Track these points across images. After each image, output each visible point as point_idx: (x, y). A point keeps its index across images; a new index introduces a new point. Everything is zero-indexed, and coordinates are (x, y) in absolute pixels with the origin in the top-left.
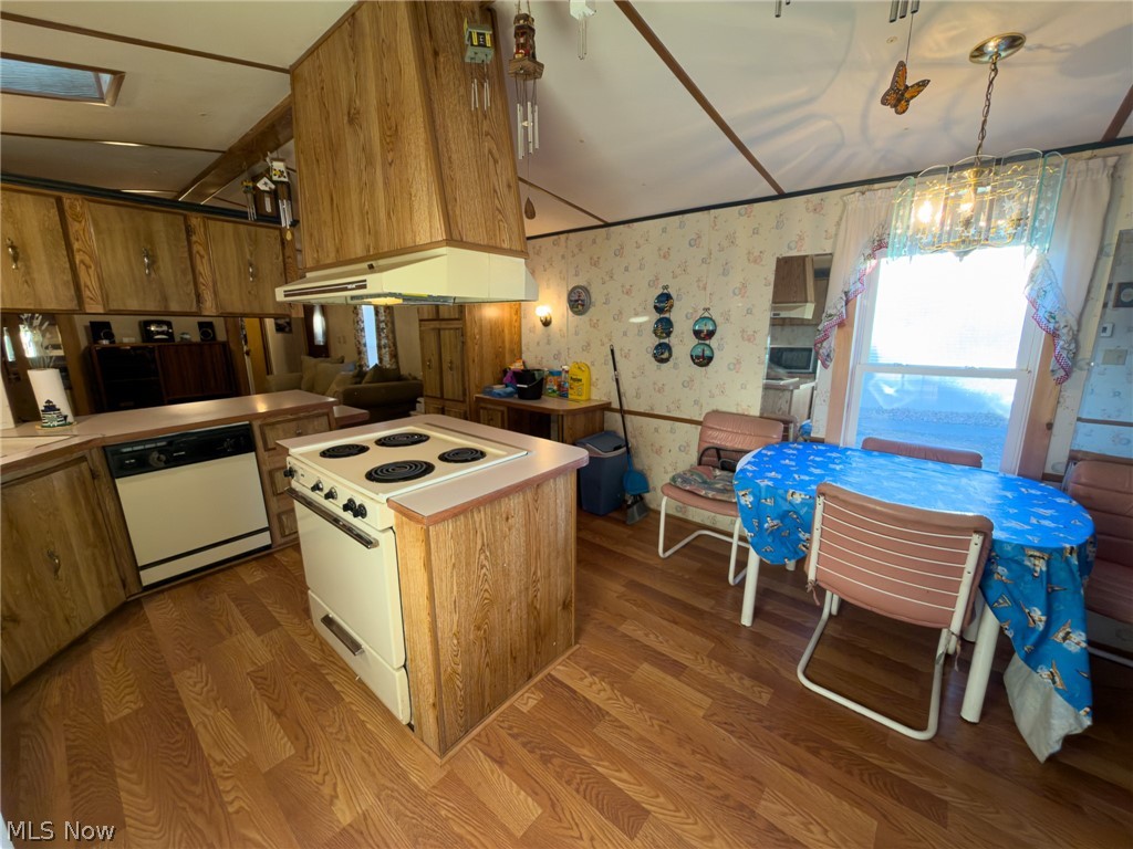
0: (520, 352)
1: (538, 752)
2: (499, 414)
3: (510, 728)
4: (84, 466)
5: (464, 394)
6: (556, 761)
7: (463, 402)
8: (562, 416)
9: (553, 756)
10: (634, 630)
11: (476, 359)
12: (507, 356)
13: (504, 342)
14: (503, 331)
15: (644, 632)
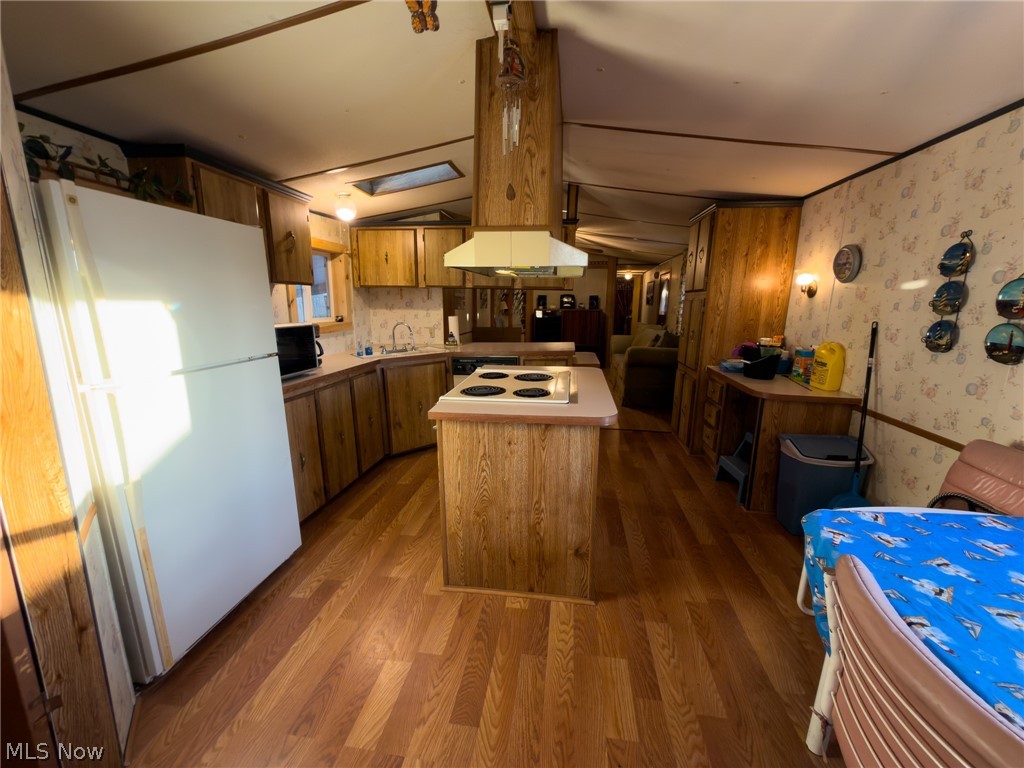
1: (481, 630)
3: (488, 606)
4: (443, 365)
6: (481, 644)
8: (763, 400)
9: (483, 640)
10: (659, 635)
11: (715, 330)
12: (761, 330)
13: (758, 314)
14: (759, 302)
15: (667, 643)
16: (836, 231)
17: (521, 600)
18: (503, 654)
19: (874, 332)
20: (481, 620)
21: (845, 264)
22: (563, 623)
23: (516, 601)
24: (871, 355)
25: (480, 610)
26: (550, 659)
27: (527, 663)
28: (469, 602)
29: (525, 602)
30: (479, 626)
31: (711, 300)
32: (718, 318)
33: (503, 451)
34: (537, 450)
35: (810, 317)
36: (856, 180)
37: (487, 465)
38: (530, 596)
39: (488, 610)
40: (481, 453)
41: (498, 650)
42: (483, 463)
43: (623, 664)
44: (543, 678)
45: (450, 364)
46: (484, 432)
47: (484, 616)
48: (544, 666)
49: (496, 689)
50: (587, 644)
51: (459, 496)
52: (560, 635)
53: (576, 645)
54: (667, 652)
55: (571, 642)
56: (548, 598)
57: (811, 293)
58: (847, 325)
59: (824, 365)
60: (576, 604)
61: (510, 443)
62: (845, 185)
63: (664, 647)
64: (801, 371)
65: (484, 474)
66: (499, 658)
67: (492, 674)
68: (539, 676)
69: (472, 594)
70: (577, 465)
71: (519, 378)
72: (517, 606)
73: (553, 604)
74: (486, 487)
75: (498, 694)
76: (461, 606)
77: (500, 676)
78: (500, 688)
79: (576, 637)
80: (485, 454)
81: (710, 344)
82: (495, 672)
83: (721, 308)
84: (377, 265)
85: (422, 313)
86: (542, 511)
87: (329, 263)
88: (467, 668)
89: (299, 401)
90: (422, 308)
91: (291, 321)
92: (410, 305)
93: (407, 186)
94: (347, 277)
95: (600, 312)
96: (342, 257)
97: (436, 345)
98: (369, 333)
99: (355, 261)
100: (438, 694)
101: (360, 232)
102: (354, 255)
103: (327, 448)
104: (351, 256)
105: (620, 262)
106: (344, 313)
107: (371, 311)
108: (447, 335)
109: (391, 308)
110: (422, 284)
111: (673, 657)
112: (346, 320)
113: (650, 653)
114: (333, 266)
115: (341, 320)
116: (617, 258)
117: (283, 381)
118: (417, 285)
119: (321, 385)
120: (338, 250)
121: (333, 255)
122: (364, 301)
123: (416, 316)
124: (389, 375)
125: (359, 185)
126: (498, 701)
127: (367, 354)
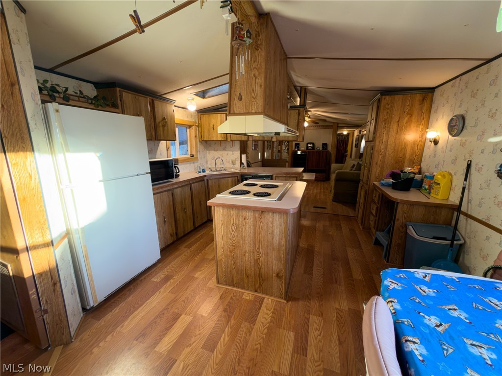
1: (228, 307)
4: (236, 178)
5: (368, 181)
6: (226, 314)
7: (367, 184)
8: (398, 203)
9: (227, 312)
10: (316, 323)
11: (379, 163)
12: (406, 164)
13: (405, 154)
14: (405, 148)
15: (318, 328)
16: (452, 106)
17: (251, 295)
18: (235, 320)
19: (469, 166)
20: (229, 302)
21: (455, 126)
22: (268, 309)
23: (248, 295)
24: (466, 180)
25: (229, 298)
26: (256, 326)
27: (245, 326)
28: (226, 293)
29: (252, 296)
30: (227, 305)
31: (377, 146)
32: (381, 156)
33: (242, 223)
34: (257, 223)
35: (434, 157)
36: (464, 76)
37: (235, 228)
38: (255, 294)
39: (234, 298)
40: (232, 223)
41: (232, 318)
42: (233, 227)
43: (292, 335)
44: (250, 334)
45: (240, 178)
46: (233, 212)
47: (231, 300)
48: (252, 329)
49: (227, 336)
50: (277, 321)
51: (223, 242)
52: (265, 316)
53: (271, 321)
54: (317, 333)
55: (269, 320)
56: (264, 296)
57: (436, 142)
58: (454, 161)
59: (439, 184)
60: (277, 301)
61: (245, 219)
62: (458, 79)
63: (316, 329)
64: (427, 187)
65: (233, 233)
66: (233, 321)
67: (227, 329)
68: (248, 334)
69: (229, 289)
70: (277, 232)
71: (262, 186)
72: (248, 298)
73: (265, 299)
74: (234, 239)
75: (227, 339)
76: (222, 294)
77: (230, 330)
78: (228, 336)
79: (272, 317)
80: (233, 223)
81: (375, 171)
82: (228, 328)
83: (382, 151)
84: (209, 131)
85: (230, 153)
86: (261, 253)
87: (188, 130)
88: (216, 324)
89: (164, 193)
90: (230, 151)
91: (168, 157)
92: (225, 149)
93: (219, 93)
94: (196, 136)
95: (328, 152)
96: (193, 127)
97: (236, 168)
98: (207, 162)
99: (200, 129)
100: (199, 334)
101: (202, 116)
102: (199, 126)
103: (177, 215)
104: (198, 126)
105: (339, 125)
106: (194, 153)
107: (208, 152)
108: (241, 163)
109: (216, 150)
110: (229, 140)
111: (320, 336)
112: (195, 156)
113: (308, 332)
114: (190, 131)
115: (193, 156)
116: (338, 124)
117: (153, 185)
118: (227, 140)
119: (176, 186)
120: (192, 124)
121: (190, 127)
122: (204, 147)
123: (227, 154)
124: (210, 182)
125: (197, 94)
126: (226, 342)
127: (203, 172)
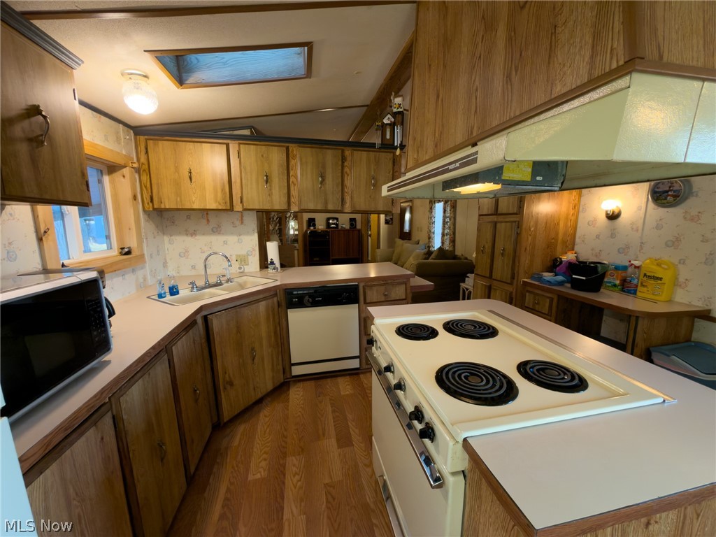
0: (574, 244)
2: (548, 300)
4: (275, 299)
5: (513, 277)
7: (511, 284)
8: (637, 317)
11: (528, 249)
12: (559, 248)
13: (557, 234)
14: (558, 224)
21: (668, 192)
31: (525, 222)
32: (530, 238)
35: (613, 236)
45: (281, 296)
58: (673, 244)
81: (525, 260)
84: (177, 184)
85: (232, 239)
87: (106, 179)
90: (232, 234)
92: (217, 230)
94: (135, 198)
96: (126, 171)
98: (165, 265)
99: (145, 178)
101: (151, 143)
102: (144, 170)
104: (138, 171)
106: (132, 242)
107: (166, 239)
108: (264, 263)
109: (194, 234)
110: (238, 207)
112: (135, 252)
114: (112, 182)
115: (129, 253)
118: (232, 209)
120: (120, 161)
121: (112, 168)
122: (157, 227)
123: (225, 243)
124: (216, 324)
125: (161, 57)
127: (172, 294)
